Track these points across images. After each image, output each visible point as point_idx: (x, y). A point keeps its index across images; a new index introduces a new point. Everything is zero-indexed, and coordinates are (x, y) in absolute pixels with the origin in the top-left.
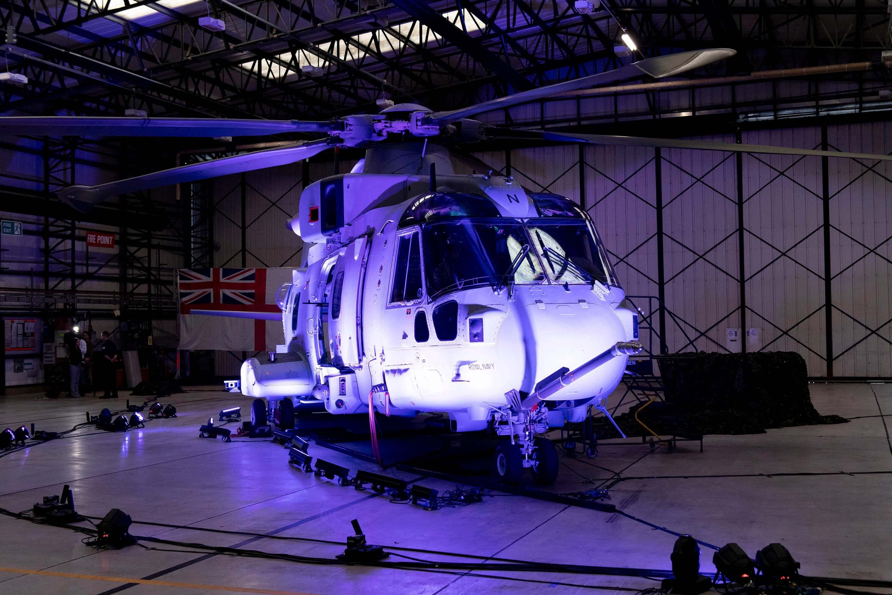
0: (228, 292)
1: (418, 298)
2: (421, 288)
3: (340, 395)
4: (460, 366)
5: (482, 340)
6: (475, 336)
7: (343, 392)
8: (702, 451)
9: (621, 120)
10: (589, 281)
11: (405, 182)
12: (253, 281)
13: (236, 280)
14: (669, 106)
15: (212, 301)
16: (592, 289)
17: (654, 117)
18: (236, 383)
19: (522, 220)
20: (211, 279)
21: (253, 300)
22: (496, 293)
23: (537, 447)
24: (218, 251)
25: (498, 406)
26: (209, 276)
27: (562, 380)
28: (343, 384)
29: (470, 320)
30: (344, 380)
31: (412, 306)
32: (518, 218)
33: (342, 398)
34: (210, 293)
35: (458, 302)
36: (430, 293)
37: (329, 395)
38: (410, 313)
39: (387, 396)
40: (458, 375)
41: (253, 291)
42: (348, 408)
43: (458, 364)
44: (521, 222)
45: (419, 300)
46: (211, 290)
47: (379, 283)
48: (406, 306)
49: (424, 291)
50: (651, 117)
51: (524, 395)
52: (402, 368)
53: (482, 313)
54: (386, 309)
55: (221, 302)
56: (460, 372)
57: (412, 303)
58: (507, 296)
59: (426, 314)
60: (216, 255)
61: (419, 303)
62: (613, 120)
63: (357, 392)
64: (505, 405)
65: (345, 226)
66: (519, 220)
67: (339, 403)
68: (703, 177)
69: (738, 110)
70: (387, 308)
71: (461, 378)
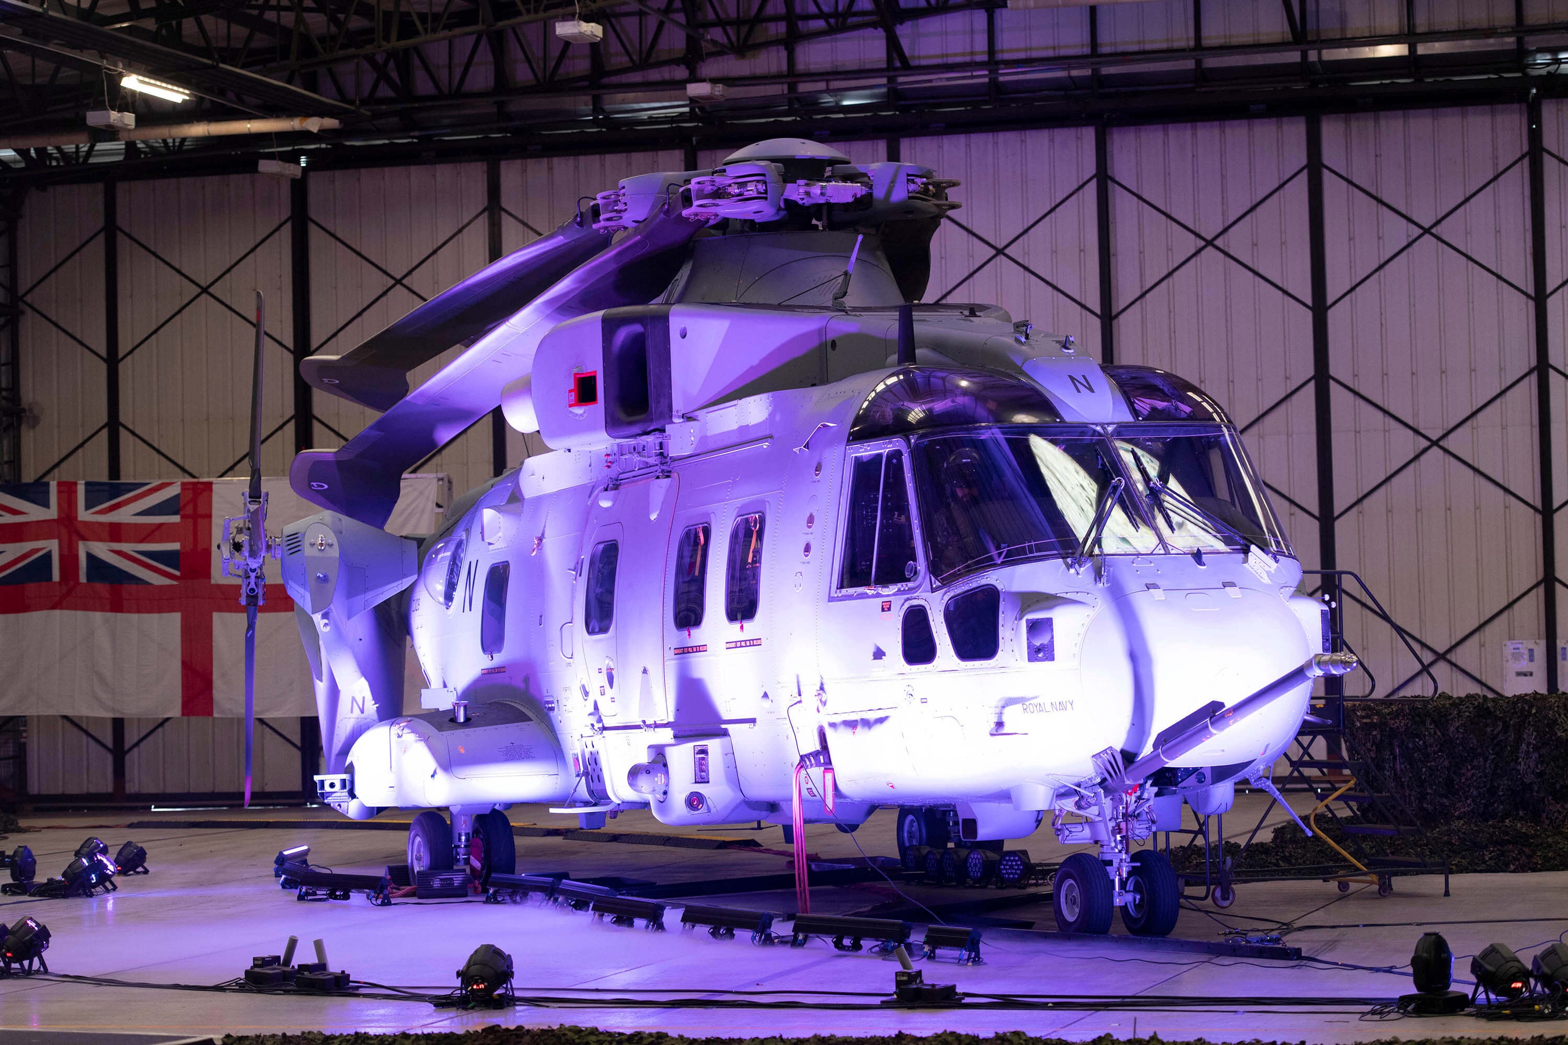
0: (102, 550)
1: (909, 580)
2: (915, 560)
3: (696, 782)
4: (1003, 707)
5: (1052, 658)
6: (1039, 650)
7: (702, 777)
8: (1447, 893)
9: (1211, 62)
10: (1238, 547)
11: (822, 331)
12: (176, 519)
13: (126, 515)
14: (1343, 29)
15: (56, 576)
16: (1246, 561)
17: (1304, 55)
18: (343, 781)
19: (1104, 428)
20: (52, 513)
21: (177, 573)
22: (1072, 571)
23: (1139, 864)
24: (34, 427)
25: (1076, 780)
26: (46, 505)
27: (1212, 724)
28: (703, 759)
29: (1027, 621)
30: (704, 751)
31: (894, 594)
32: (1096, 424)
33: (701, 788)
34: (48, 556)
35: (999, 587)
36: (935, 569)
37: (667, 785)
38: (889, 609)
39: (829, 776)
40: (1000, 724)
41: (176, 546)
42: (713, 810)
43: (1001, 703)
44: (1102, 431)
45: (910, 585)
46: (53, 546)
47: (807, 549)
48: (878, 595)
49: (921, 565)
50: (1294, 57)
51: (1129, 757)
52: (872, 716)
53: (1050, 608)
54: (829, 601)
55: (83, 579)
56: (1005, 719)
57: (893, 589)
58: (1093, 577)
59: (929, 612)
60: (28, 438)
61: (910, 589)
62: (1190, 64)
63: (734, 777)
64: (1090, 779)
65: (675, 420)
66: (1098, 428)
67: (694, 801)
68: (1438, 222)
69: (1532, 42)
70: (831, 599)
71: (1006, 729)
